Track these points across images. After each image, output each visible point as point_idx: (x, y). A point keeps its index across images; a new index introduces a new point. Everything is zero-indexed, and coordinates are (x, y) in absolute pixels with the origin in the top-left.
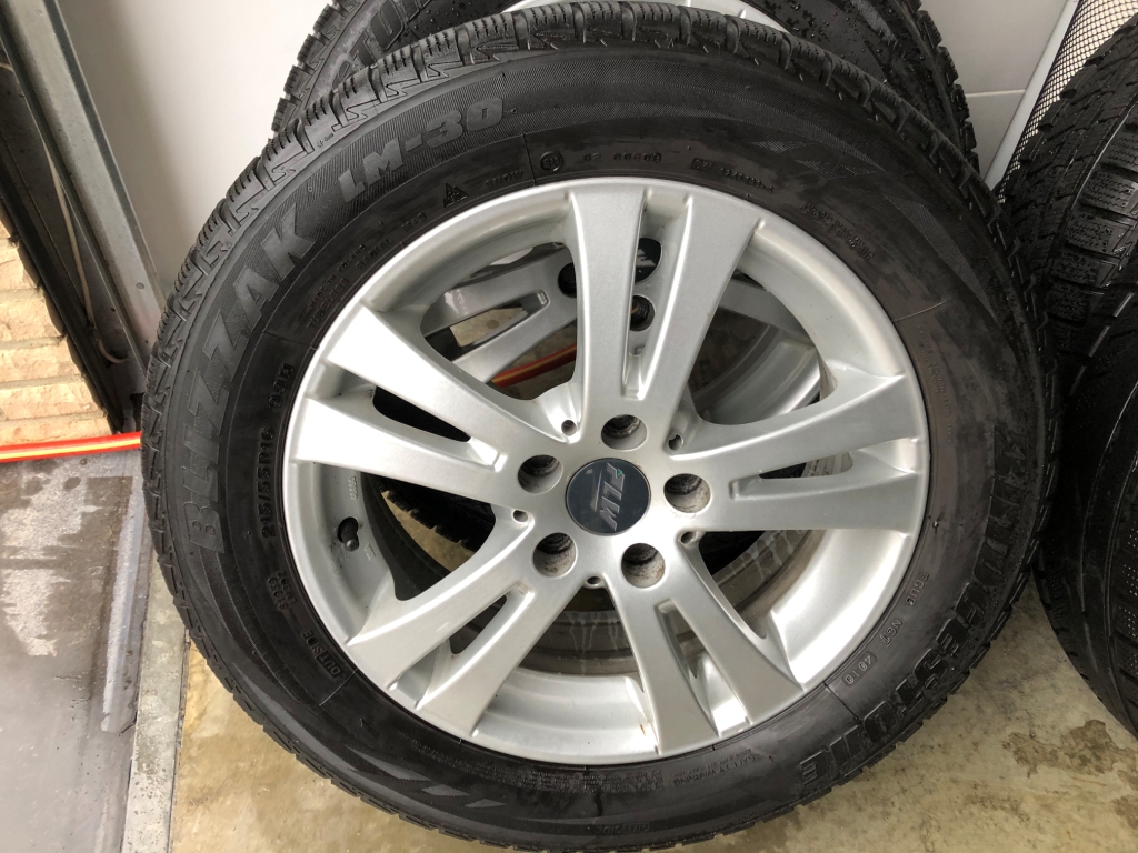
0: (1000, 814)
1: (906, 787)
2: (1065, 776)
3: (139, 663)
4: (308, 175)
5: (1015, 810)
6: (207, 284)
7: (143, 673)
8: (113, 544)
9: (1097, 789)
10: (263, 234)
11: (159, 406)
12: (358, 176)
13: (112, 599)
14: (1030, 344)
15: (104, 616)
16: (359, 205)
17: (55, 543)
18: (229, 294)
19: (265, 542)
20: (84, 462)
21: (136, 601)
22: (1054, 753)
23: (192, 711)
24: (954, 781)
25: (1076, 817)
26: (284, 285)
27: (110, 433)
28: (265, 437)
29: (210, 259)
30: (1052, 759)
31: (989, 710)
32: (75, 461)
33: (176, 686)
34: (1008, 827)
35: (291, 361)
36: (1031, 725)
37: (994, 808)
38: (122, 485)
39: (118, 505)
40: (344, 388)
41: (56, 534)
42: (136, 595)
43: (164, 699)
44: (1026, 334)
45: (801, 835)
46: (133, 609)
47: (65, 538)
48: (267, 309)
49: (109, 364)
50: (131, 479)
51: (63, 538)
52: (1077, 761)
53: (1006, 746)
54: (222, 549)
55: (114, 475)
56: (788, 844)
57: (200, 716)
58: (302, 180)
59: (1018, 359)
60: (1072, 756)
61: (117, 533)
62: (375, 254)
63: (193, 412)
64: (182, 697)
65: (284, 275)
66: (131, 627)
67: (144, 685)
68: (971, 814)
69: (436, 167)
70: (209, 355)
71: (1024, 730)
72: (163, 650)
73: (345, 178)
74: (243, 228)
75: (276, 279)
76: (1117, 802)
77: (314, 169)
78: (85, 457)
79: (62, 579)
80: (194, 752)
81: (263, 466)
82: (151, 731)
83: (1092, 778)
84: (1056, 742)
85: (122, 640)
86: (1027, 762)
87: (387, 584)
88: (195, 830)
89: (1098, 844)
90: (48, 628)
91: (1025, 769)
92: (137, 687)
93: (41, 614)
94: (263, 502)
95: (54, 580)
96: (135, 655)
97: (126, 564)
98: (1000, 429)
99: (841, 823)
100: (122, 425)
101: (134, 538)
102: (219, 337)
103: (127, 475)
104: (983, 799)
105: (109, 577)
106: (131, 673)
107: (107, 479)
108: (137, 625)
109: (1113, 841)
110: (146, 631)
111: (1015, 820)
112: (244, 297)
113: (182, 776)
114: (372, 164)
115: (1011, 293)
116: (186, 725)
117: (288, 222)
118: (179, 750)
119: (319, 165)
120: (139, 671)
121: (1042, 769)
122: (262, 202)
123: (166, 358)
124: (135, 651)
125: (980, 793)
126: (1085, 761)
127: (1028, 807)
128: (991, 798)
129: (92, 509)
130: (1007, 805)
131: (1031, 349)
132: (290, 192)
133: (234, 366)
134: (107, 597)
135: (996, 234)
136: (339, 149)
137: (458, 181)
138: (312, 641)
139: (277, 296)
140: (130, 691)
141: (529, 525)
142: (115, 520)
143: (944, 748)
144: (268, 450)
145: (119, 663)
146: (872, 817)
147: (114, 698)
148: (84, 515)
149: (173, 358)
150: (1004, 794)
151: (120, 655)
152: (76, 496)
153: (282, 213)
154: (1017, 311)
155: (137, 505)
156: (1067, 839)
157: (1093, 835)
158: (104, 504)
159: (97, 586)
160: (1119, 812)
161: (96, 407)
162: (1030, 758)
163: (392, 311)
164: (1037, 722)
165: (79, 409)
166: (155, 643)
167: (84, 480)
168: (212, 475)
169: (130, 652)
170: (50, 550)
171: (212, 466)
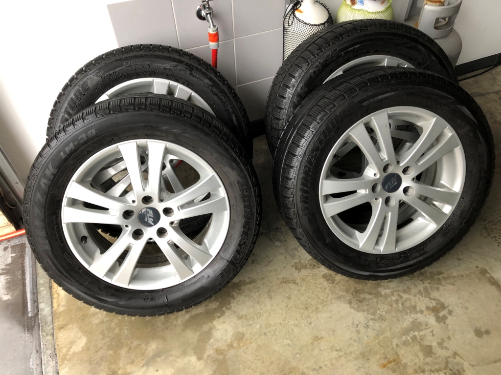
0: (290, 284)
1: (264, 282)
2: (309, 271)
3: (37, 296)
4: (53, 154)
5: (294, 282)
6: (33, 184)
7: (39, 298)
8: (23, 264)
9: (317, 273)
10: (45, 170)
11: (27, 216)
12: (65, 153)
13: (25, 280)
14: (239, 161)
15: (24, 285)
16: (66, 159)
17: (4, 267)
18: (39, 186)
19: (61, 245)
20: (9, 241)
21: (33, 279)
22: (306, 266)
23: (55, 305)
24: (278, 278)
25: (311, 281)
26: (52, 181)
27: (16, 231)
28: (56, 218)
29: (33, 178)
30: (305, 267)
31: (288, 258)
32: (6, 242)
33: (50, 299)
34: (292, 287)
35: (58, 199)
36: (300, 259)
37: (289, 283)
38: (23, 246)
39: (22, 252)
40: (74, 203)
41: (4, 264)
42: (33, 277)
43: (46, 303)
44: (237, 159)
45: (235, 301)
46: (33, 282)
47: (7, 265)
48: (49, 187)
49: (11, 209)
50: (25, 243)
51: (6, 265)
52: (312, 266)
53: (292, 266)
54: (50, 249)
55: (19, 243)
56: (231, 304)
57: (58, 306)
58: (51, 156)
59: (237, 165)
60: (311, 265)
61: (23, 260)
62: (73, 169)
63: (36, 215)
64: (52, 302)
65: (52, 179)
66: (33, 286)
67: (39, 301)
68: (282, 286)
69: (83, 147)
70: (37, 201)
71: (297, 261)
72: (44, 290)
73: (62, 154)
74: (40, 169)
75: (50, 180)
76: (323, 275)
77: (54, 153)
78: (9, 240)
79: (8, 277)
80: (58, 316)
81: (57, 226)
82: (44, 313)
83: (316, 270)
84: (307, 262)
85: (31, 290)
86: (298, 269)
87: (98, 251)
88: (61, 336)
89: (317, 287)
90: (7, 292)
91: (298, 271)
92: (38, 303)
93: (4, 288)
94: (59, 235)
95: (6, 278)
96: (36, 294)
97: (28, 269)
98: (238, 182)
99: (246, 296)
100: (19, 227)
101: (29, 261)
102: (39, 196)
103: (24, 242)
104: (285, 281)
105: (23, 274)
106: (35, 299)
107: (17, 245)
108: (35, 285)
109: (322, 285)
110: (38, 286)
111: (295, 285)
112: (43, 185)
113: (55, 323)
114: (68, 149)
115: (231, 150)
116: (54, 309)
117: (50, 166)
118: (53, 316)
119: (55, 152)
120: (37, 298)
121: (303, 270)
122: (43, 163)
123: (26, 204)
124: (35, 293)
125: (285, 280)
126: (314, 266)
127: (298, 281)
128: (288, 281)
129: (14, 255)
130: (292, 282)
131: (240, 162)
132: (49, 159)
133: (44, 202)
134: (24, 279)
135: (223, 137)
136: (59, 147)
137: (90, 149)
138: (79, 269)
139: (51, 184)
140: (36, 304)
141: (130, 228)
142: (22, 256)
143: (275, 270)
144: (57, 222)
145: (31, 297)
146: (255, 292)
147: (31, 307)
148: (12, 257)
149: (28, 203)
150: (291, 279)
151: (31, 295)
152: (8, 252)
153: (48, 164)
154: (233, 154)
155: (28, 250)
156: (308, 287)
157: (316, 285)
158: (18, 252)
159: (20, 277)
160: (324, 278)
161: (9, 223)
162: (299, 268)
163: (82, 181)
164: (301, 258)
165: (4, 225)
166: (41, 289)
167: (10, 247)
168: (44, 230)
169: (34, 293)
170: (3, 269)
171: (43, 228)
